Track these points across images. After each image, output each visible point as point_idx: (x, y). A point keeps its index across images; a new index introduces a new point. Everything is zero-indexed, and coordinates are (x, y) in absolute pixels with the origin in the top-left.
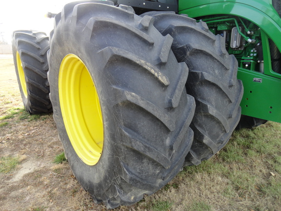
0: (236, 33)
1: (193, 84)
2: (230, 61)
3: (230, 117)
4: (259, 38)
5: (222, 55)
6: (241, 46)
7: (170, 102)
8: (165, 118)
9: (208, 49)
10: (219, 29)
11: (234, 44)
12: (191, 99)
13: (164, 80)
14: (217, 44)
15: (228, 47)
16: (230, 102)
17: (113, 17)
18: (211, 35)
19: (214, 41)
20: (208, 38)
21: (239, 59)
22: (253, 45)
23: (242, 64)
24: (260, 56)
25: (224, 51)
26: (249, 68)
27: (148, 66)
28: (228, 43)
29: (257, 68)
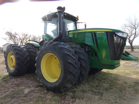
0: (87, 47)
1: (79, 59)
2: (86, 54)
3: (87, 67)
4: (92, 49)
5: (84, 53)
6: (88, 51)
7: (76, 62)
8: (75, 65)
9: (81, 52)
10: (83, 46)
11: (87, 50)
12: (79, 62)
13: (74, 58)
14: (83, 50)
15: (85, 51)
16: (87, 63)
17: (63, 46)
18: (81, 48)
19: (82, 50)
20: (81, 49)
21: (88, 54)
22: (91, 50)
23: (89, 55)
24: (92, 53)
25: (85, 52)
26: (90, 56)
27: (71, 55)
28: (85, 50)
29: (92, 56)
